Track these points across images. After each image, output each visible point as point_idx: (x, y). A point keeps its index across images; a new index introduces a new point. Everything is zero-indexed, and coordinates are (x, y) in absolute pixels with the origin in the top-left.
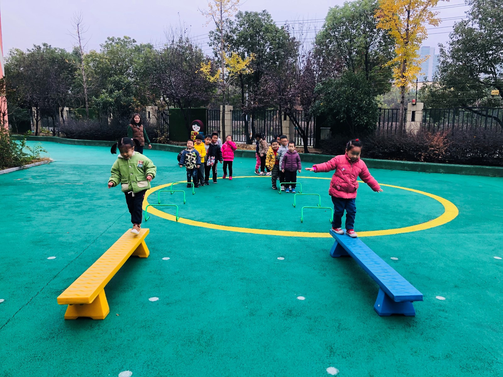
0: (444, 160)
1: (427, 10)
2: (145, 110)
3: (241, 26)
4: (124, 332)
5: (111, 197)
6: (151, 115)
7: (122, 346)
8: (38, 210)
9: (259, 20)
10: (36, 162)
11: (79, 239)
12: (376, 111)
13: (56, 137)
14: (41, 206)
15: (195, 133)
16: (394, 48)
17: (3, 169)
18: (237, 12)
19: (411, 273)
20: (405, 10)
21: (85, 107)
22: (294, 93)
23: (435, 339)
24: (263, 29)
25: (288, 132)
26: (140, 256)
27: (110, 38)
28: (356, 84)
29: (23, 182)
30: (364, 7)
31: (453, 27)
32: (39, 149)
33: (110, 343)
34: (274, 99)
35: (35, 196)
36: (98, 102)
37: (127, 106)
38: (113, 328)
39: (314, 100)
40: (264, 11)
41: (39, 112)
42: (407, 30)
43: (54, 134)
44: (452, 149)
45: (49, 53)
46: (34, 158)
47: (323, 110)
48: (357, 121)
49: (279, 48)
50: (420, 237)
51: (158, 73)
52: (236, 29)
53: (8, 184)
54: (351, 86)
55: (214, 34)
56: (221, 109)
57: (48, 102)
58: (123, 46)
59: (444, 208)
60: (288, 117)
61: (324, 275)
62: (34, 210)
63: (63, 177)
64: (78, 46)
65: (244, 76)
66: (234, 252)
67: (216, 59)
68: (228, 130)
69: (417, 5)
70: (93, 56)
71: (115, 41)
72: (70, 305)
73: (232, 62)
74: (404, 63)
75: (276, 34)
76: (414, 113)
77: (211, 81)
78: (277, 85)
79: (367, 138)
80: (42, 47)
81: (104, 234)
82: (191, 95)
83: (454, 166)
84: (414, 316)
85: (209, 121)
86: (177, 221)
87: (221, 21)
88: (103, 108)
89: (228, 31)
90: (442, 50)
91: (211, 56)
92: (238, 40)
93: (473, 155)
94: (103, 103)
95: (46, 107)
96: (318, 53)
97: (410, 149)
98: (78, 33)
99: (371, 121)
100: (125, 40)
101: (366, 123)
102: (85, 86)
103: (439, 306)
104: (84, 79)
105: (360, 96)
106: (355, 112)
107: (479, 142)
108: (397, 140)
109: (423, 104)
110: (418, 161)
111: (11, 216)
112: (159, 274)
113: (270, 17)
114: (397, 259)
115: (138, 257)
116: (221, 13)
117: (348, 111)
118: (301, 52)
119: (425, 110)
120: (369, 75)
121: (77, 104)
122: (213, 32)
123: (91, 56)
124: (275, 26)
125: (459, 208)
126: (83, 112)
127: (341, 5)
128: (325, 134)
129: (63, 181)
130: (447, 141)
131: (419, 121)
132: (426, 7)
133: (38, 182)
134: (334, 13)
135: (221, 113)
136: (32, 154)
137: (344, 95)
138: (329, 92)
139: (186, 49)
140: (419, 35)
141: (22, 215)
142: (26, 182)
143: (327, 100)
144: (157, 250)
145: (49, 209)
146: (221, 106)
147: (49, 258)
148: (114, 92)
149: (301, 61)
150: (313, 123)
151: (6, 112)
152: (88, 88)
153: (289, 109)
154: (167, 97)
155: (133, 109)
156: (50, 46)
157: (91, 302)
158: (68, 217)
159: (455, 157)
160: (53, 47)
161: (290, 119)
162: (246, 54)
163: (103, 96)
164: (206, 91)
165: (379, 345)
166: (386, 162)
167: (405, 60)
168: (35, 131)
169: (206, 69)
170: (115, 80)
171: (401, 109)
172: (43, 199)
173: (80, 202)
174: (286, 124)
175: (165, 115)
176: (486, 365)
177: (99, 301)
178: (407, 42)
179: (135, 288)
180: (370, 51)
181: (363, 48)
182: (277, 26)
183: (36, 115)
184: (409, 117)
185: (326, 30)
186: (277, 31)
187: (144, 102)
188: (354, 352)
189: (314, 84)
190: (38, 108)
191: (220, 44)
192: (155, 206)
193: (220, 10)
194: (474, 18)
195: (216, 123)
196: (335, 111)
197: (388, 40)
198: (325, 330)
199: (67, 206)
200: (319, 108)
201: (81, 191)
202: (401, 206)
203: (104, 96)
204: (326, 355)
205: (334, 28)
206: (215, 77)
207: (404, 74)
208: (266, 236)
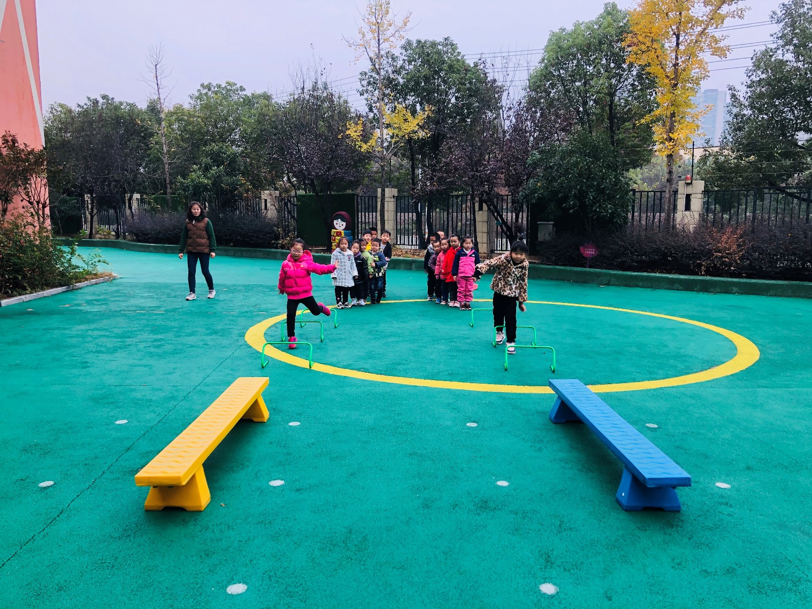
0: (739, 272)
1: (708, 32)
2: (260, 198)
3: (410, 62)
4: (233, 529)
5: (208, 332)
6: (268, 205)
7: (231, 549)
8: (98, 352)
9: (439, 53)
10: (92, 279)
11: (161, 394)
12: (627, 193)
13: (121, 240)
14: (102, 346)
15: (337, 232)
16: (656, 93)
17: (43, 289)
18: (403, 42)
19: (677, 447)
20: (672, 33)
21: (165, 193)
22: (494, 167)
23: (710, 545)
24: (445, 67)
25: (486, 231)
26: (255, 420)
27: (206, 84)
28: (594, 153)
29: (73, 310)
30: (607, 29)
31: (752, 59)
32: (97, 260)
33: (213, 545)
34: (463, 177)
35: (93, 330)
36: (185, 185)
37: (232, 192)
38: (217, 524)
39: (528, 179)
40: (446, 39)
41: (95, 202)
42: (676, 65)
43: (117, 236)
44: (752, 255)
45: (111, 110)
46: (89, 273)
47: (540, 194)
48: (596, 210)
49: (470, 96)
50: (694, 393)
51: (279, 138)
52: (402, 67)
53: (51, 313)
54: (586, 156)
55: (367, 77)
56: (379, 195)
57: (109, 185)
58: (225, 98)
59: (736, 348)
60: (485, 206)
61: (540, 449)
62: (92, 351)
63: (133, 302)
64: (156, 97)
65: (415, 142)
66: (398, 415)
67: (371, 115)
68: (389, 226)
69: (690, 25)
70: (178, 113)
71: (212, 89)
72: (154, 487)
73: (396, 120)
74: (671, 118)
75: (466, 74)
76: (688, 197)
77: (362, 150)
78: (467, 156)
79: (613, 238)
80: (101, 101)
81: (198, 388)
82: (332, 172)
83: (755, 283)
84: (679, 511)
85: (360, 213)
86: (310, 367)
87: (379, 56)
88: (194, 194)
89: (390, 71)
90: (733, 96)
91: (363, 109)
92: (405, 85)
93: (787, 265)
94: (193, 186)
95: (106, 194)
96: (533, 102)
97: (682, 256)
98: (157, 77)
99: (619, 210)
100: (229, 87)
101: (610, 214)
102: (165, 160)
103: (719, 498)
104: (165, 149)
105: (601, 171)
106: (593, 197)
107: (796, 243)
108: (660, 241)
109: (703, 182)
110: (697, 274)
111: (59, 360)
112: (284, 446)
113: (456, 48)
114: (656, 426)
115: (252, 421)
116: (379, 43)
117: (581, 196)
118: (505, 102)
119: (706, 192)
120: (616, 138)
121: (154, 189)
122: (366, 74)
123: (176, 113)
124: (464, 62)
125: (760, 348)
126: (163, 202)
127: (570, 28)
128: (546, 232)
129: (134, 308)
130: (744, 242)
131: (696, 210)
132: (705, 29)
133: (95, 309)
134: (559, 39)
135: (379, 200)
136: (86, 266)
137: (575, 169)
138: (551, 164)
139: (323, 101)
140: (695, 72)
141: (75, 358)
142: (78, 310)
143: (548, 177)
144: (280, 411)
145: (115, 350)
146: (379, 190)
147: (117, 422)
148: (211, 169)
149: (505, 116)
150: (525, 215)
151: (48, 202)
152: (170, 164)
153: (486, 192)
154: (295, 176)
155: (241, 196)
156: (113, 99)
157: (184, 483)
158: (144, 362)
159: (757, 267)
160: (117, 100)
161: (489, 209)
162: (418, 107)
163: (193, 175)
164: (355, 166)
165: (623, 553)
166: (643, 276)
167: (672, 112)
168: (88, 232)
169: (356, 132)
170: (212, 149)
171: (667, 191)
172: (104, 335)
173: (160, 340)
174: (482, 216)
175: (291, 204)
176: (790, 585)
177: (196, 483)
178: (677, 84)
179: (248, 466)
180: (617, 98)
181: (606, 94)
182: (467, 62)
183: (90, 207)
184: (681, 203)
185: (546, 68)
186: (466, 70)
187: (259, 185)
188: (582, 563)
189: (526, 152)
190: (94, 196)
191: (377, 92)
192: (277, 345)
193: (377, 39)
194: (786, 44)
195: (371, 216)
196: (560, 196)
197: (646, 81)
198: (539, 530)
199: (141, 346)
200: (534, 191)
201: (163, 323)
202: (665, 346)
203: (196, 175)
204: (539, 567)
205: (558, 63)
206: (370, 144)
207: (671, 135)
208: (450, 391)
